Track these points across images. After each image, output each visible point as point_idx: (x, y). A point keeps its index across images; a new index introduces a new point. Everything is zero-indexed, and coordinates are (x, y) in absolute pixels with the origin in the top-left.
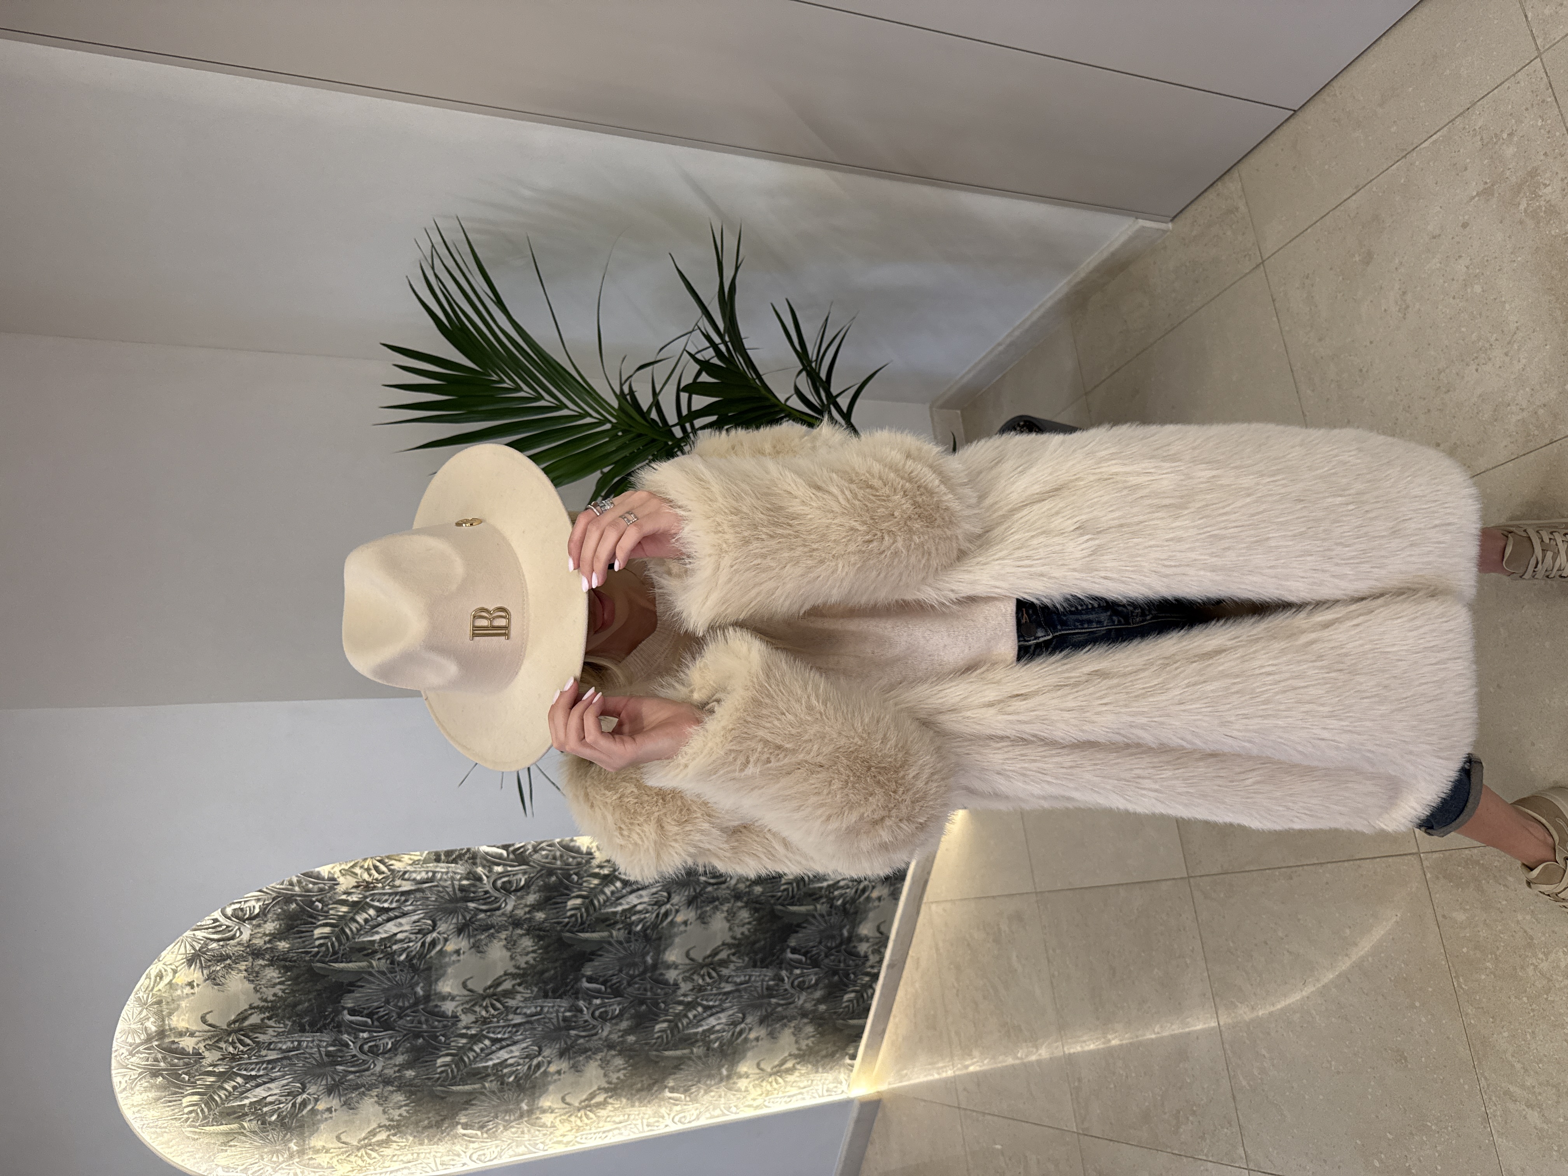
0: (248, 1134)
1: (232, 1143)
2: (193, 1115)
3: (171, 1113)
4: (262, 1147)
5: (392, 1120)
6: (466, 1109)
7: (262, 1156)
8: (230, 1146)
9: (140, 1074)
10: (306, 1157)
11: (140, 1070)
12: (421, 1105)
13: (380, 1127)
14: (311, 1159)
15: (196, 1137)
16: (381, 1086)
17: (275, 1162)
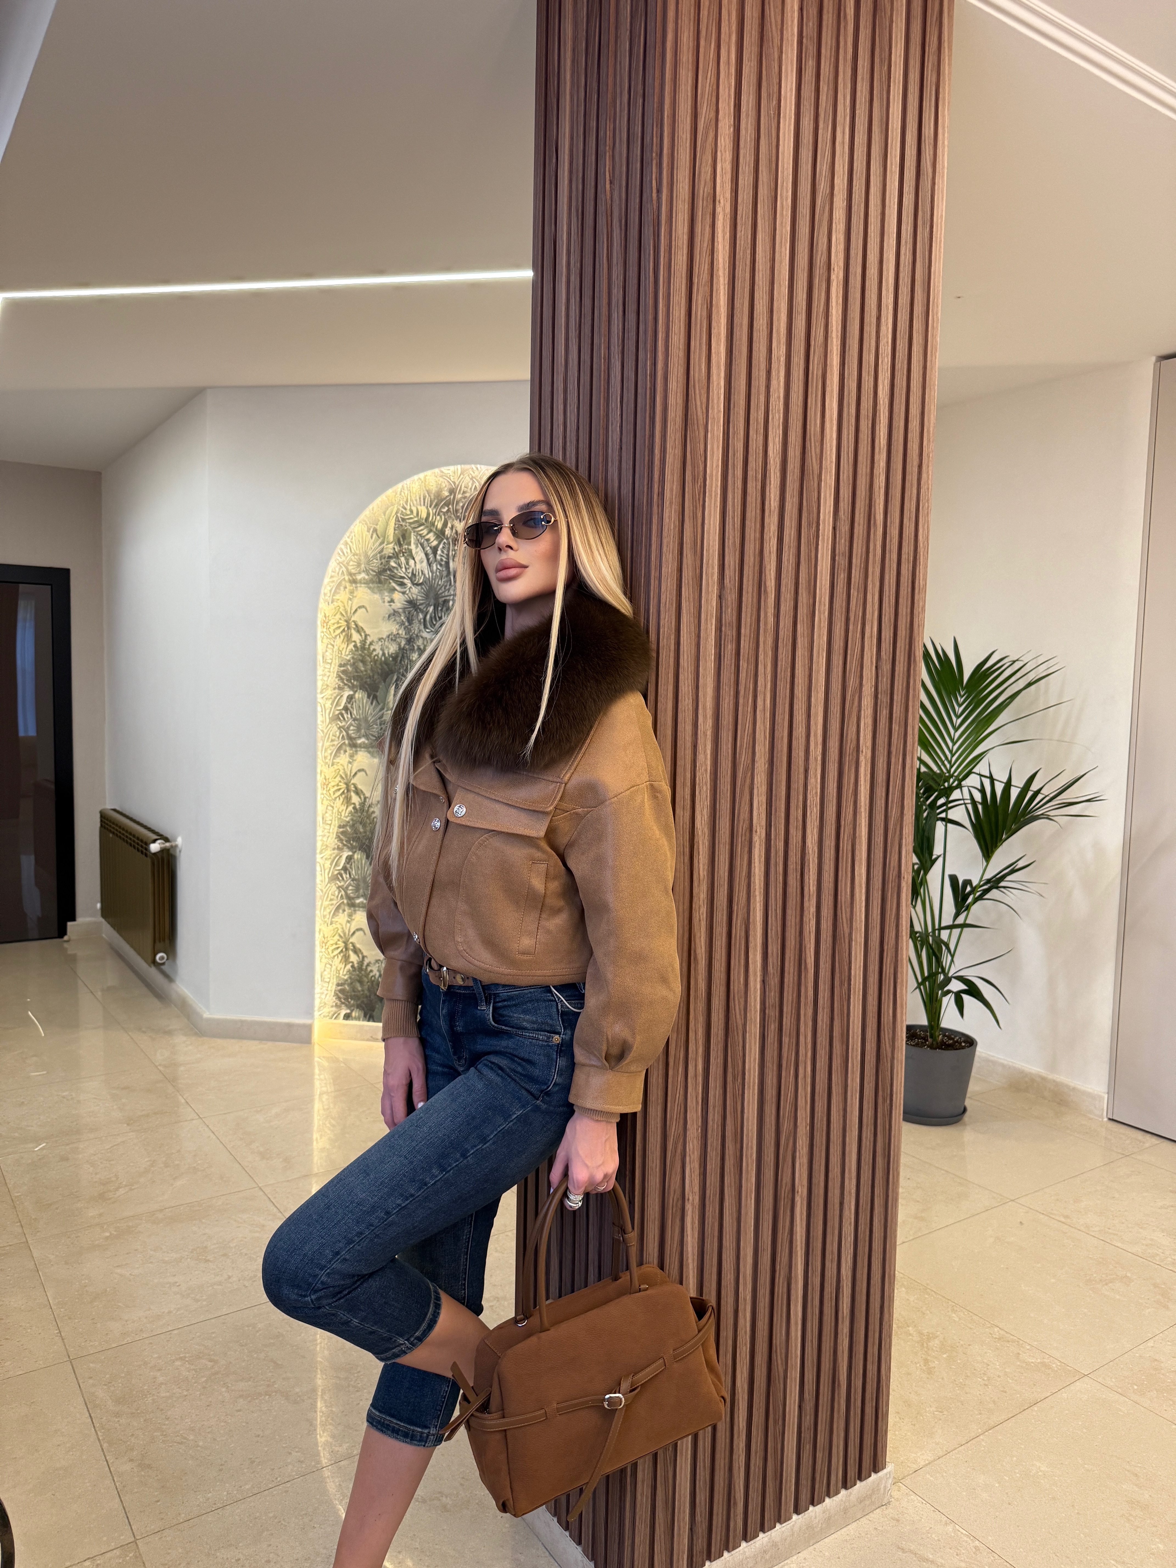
0: (382, 546)
1: (375, 535)
2: (408, 512)
3: (413, 499)
4: (366, 556)
5: (371, 644)
6: (369, 697)
7: (357, 555)
8: (372, 534)
9: (454, 483)
10: (348, 585)
11: (457, 483)
12: (381, 664)
13: (366, 636)
14: (345, 588)
15: (387, 512)
16: (408, 636)
17: (348, 563)
